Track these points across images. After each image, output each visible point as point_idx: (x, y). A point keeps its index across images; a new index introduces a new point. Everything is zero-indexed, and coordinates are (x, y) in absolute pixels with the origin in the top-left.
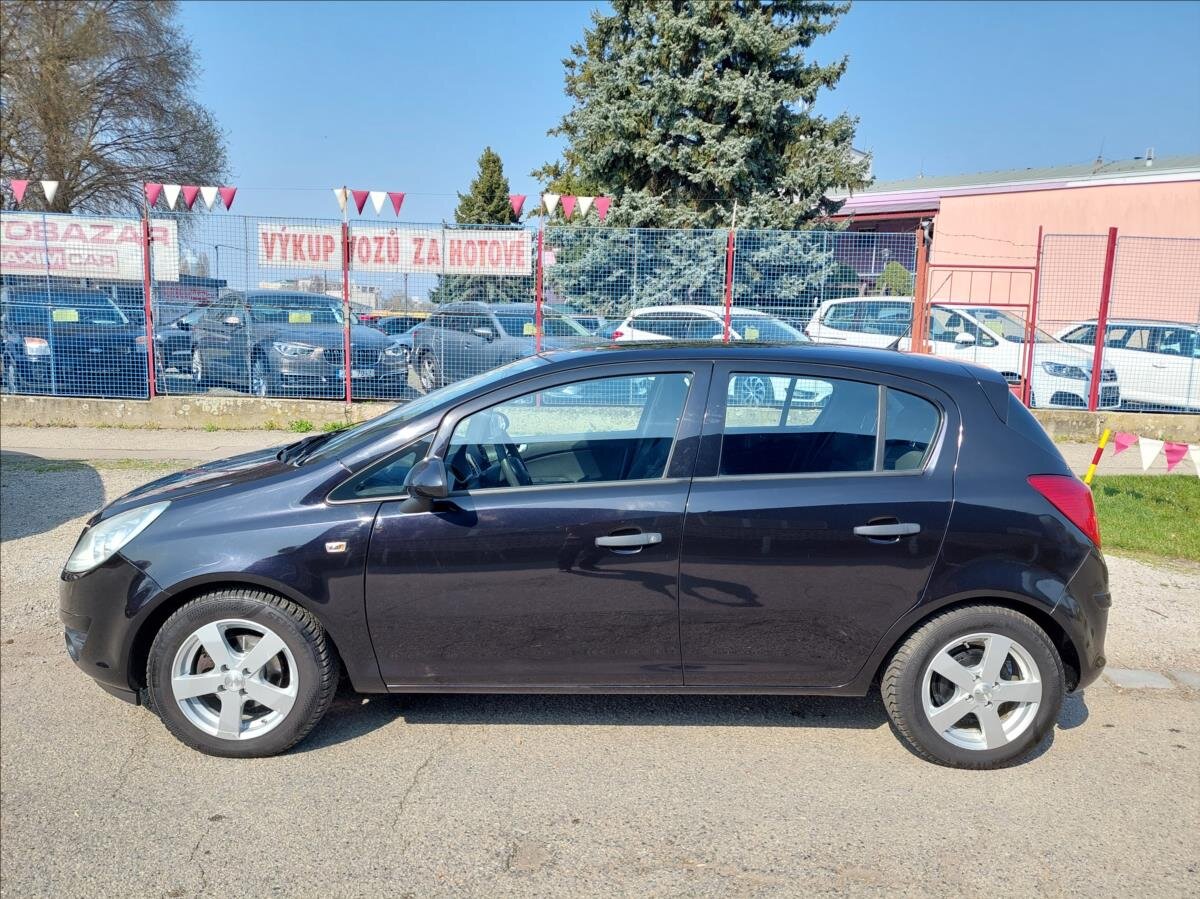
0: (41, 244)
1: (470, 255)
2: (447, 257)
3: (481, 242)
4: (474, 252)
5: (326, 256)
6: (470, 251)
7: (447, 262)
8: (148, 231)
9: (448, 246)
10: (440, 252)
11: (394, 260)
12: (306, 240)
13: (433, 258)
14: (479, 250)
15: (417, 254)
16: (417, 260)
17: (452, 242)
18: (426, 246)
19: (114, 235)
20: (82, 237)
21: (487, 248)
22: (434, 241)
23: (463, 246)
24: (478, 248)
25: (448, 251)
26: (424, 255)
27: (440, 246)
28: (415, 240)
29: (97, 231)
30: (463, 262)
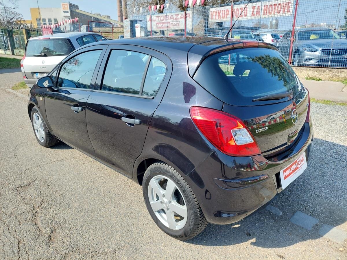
0: (166, 21)
1: (270, 10)
2: (262, 12)
3: (275, 5)
4: (272, 9)
5: (226, 16)
6: (271, 8)
7: (262, 13)
8: (186, 14)
9: (263, 8)
10: (260, 10)
11: (245, 16)
12: (221, 11)
13: (258, 13)
14: (273, 8)
15: (253, 12)
16: (253, 14)
17: (265, 6)
18: (256, 8)
19: (179, 17)
20: (173, 18)
21: (277, 7)
22: (259, 7)
23: (268, 7)
24: (273, 7)
25: (263, 10)
26: (255, 12)
27: (260, 8)
28: (253, 7)
29: (176, 16)
30: (268, 13)
